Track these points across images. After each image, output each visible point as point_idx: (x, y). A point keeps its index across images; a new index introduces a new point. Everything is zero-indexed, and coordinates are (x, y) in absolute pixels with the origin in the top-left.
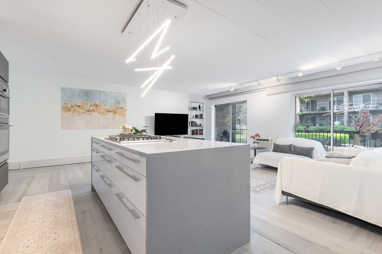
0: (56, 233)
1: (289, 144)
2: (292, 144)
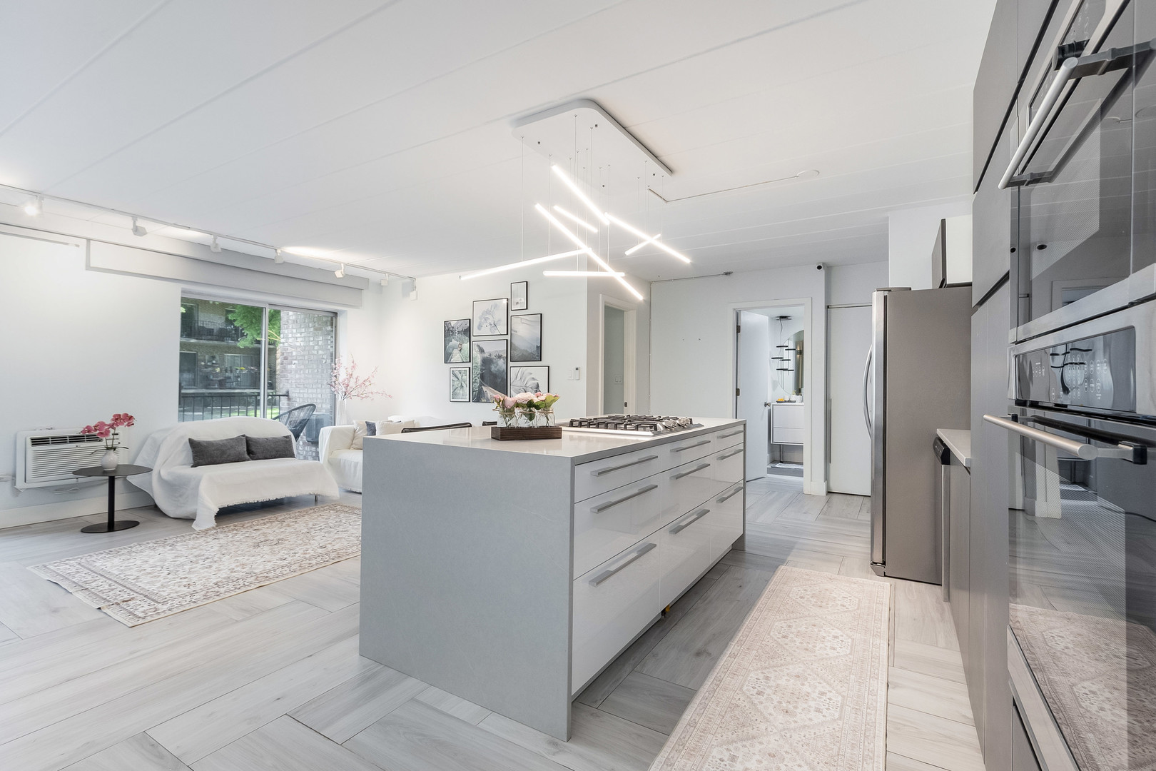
0: (784, 637)
1: (235, 436)
2: (243, 436)
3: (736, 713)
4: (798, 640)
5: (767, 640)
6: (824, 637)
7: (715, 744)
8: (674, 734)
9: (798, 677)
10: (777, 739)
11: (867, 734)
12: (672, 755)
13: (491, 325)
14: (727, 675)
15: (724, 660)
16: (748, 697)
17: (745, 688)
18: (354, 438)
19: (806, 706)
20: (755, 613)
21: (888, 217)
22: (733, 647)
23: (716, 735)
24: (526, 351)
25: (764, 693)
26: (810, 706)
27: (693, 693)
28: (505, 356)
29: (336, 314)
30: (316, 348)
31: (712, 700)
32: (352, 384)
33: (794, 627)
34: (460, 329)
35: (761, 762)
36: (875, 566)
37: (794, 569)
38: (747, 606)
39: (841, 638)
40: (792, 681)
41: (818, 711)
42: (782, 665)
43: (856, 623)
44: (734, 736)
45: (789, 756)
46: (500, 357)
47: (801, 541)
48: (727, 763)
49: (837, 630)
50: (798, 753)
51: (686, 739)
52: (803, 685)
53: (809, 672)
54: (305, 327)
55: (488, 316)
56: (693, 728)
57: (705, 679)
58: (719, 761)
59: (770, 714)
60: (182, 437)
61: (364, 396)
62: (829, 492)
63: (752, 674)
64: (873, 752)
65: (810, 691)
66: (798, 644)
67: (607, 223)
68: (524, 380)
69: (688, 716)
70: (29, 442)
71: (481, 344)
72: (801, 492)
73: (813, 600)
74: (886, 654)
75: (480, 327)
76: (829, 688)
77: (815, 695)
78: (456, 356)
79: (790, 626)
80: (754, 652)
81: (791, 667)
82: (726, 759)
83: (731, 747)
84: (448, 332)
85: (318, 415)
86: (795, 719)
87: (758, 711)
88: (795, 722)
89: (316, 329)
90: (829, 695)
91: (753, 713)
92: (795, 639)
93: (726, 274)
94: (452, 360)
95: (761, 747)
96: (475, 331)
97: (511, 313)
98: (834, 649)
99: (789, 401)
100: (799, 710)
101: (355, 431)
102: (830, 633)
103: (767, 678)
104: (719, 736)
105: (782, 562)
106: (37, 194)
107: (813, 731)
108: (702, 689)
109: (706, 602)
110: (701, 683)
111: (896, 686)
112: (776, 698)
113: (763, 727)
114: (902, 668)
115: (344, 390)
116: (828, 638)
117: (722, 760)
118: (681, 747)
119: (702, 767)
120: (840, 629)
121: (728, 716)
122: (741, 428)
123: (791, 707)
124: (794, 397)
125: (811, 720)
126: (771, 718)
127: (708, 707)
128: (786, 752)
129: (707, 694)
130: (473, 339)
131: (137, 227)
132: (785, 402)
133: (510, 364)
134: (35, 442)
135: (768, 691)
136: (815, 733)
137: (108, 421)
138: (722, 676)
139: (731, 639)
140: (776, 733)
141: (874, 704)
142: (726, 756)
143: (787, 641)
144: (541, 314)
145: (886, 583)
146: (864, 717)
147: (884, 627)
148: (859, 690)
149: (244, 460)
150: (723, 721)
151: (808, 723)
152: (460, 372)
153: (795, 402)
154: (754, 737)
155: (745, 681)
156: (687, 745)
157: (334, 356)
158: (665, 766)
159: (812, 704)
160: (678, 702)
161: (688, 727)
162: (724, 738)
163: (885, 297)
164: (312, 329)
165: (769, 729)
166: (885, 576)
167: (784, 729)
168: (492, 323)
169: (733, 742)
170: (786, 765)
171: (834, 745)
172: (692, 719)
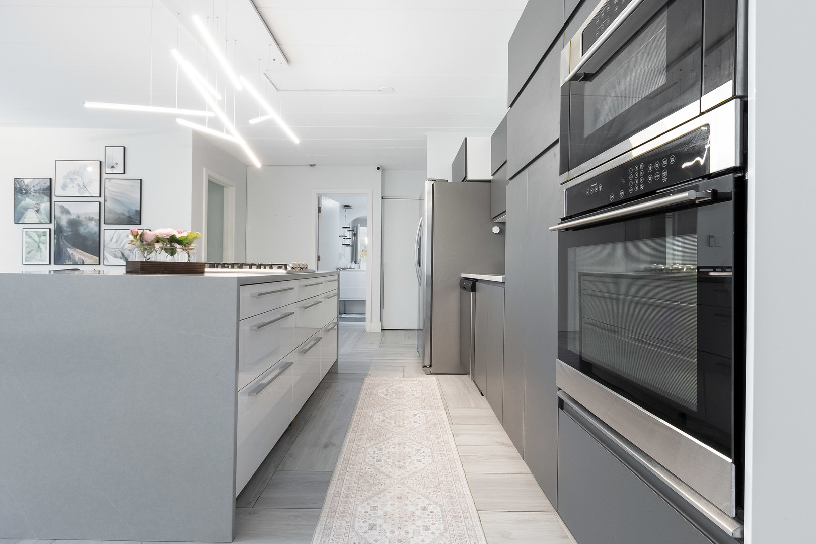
0: (383, 421)
3: (367, 478)
4: (392, 422)
5: (372, 426)
6: (408, 416)
7: (358, 503)
8: (325, 506)
9: (400, 444)
10: (399, 486)
11: (452, 467)
12: (328, 521)
13: (79, 186)
14: (352, 455)
15: (346, 445)
16: (371, 465)
17: (367, 460)
19: (410, 460)
20: (358, 410)
21: (427, 136)
22: (350, 436)
23: (357, 497)
24: (124, 214)
25: (381, 460)
26: (413, 460)
27: (330, 474)
28: (98, 218)
31: (347, 474)
33: (387, 414)
34: (37, 188)
35: (394, 504)
36: (425, 368)
37: (375, 379)
38: (352, 406)
39: (418, 415)
40: (397, 447)
41: (419, 461)
42: (387, 439)
43: (424, 404)
44: (370, 493)
45: (410, 494)
47: (374, 361)
48: (371, 513)
49: (414, 411)
50: (415, 491)
51: (336, 507)
52: (404, 448)
53: (405, 439)
55: (75, 177)
56: (338, 498)
57: (336, 462)
58: (365, 514)
59: (390, 472)
62: (382, 330)
63: (369, 450)
64: (458, 476)
65: (410, 450)
66: (393, 424)
67: (239, 87)
69: (331, 490)
72: (365, 331)
73: (394, 395)
74: (446, 418)
75: (64, 187)
76: (421, 446)
77: (414, 452)
78: (31, 216)
79: (384, 414)
80: (366, 436)
81: (393, 439)
82: (369, 511)
83: (370, 501)
84: (20, 190)
86: (407, 470)
87: (381, 472)
88: (408, 472)
90: (422, 450)
91: (378, 475)
92: (390, 421)
93: (311, 166)
94: (25, 221)
95: (391, 495)
96: (58, 190)
97: (104, 176)
98: (416, 422)
99: (350, 269)
100: (407, 465)
102: (410, 413)
103: (380, 450)
104: (359, 497)
105: (366, 375)
107: (420, 475)
108: (336, 469)
109: (320, 410)
110: (335, 466)
111: (458, 435)
112: (390, 461)
113: (387, 481)
114: (457, 424)
116: (410, 416)
117: (366, 512)
118: (334, 514)
119: (354, 522)
120: (416, 409)
121: (361, 481)
122: (336, 277)
123: (401, 464)
124: (353, 265)
125: (416, 468)
126: (391, 474)
127: (345, 480)
128: (408, 493)
129: (341, 472)
130: (54, 199)
132: (348, 269)
135: (384, 458)
136: (422, 475)
138: (349, 456)
139: (347, 431)
140: (397, 483)
141: (450, 448)
142: (369, 508)
143: (385, 423)
145: (434, 377)
146: (447, 457)
147: (441, 403)
148: (439, 442)
150: (359, 486)
151: (415, 470)
153: (354, 269)
154: (384, 490)
155: (366, 456)
156: (338, 510)
158: (325, 531)
159: (414, 458)
160: (322, 483)
161: (334, 498)
162: (363, 497)
163: (433, 185)
165: (392, 482)
166: (431, 374)
167: (402, 479)
169: (370, 498)
170: (411, 501)
171: (435, 479)
172: (336, 492)
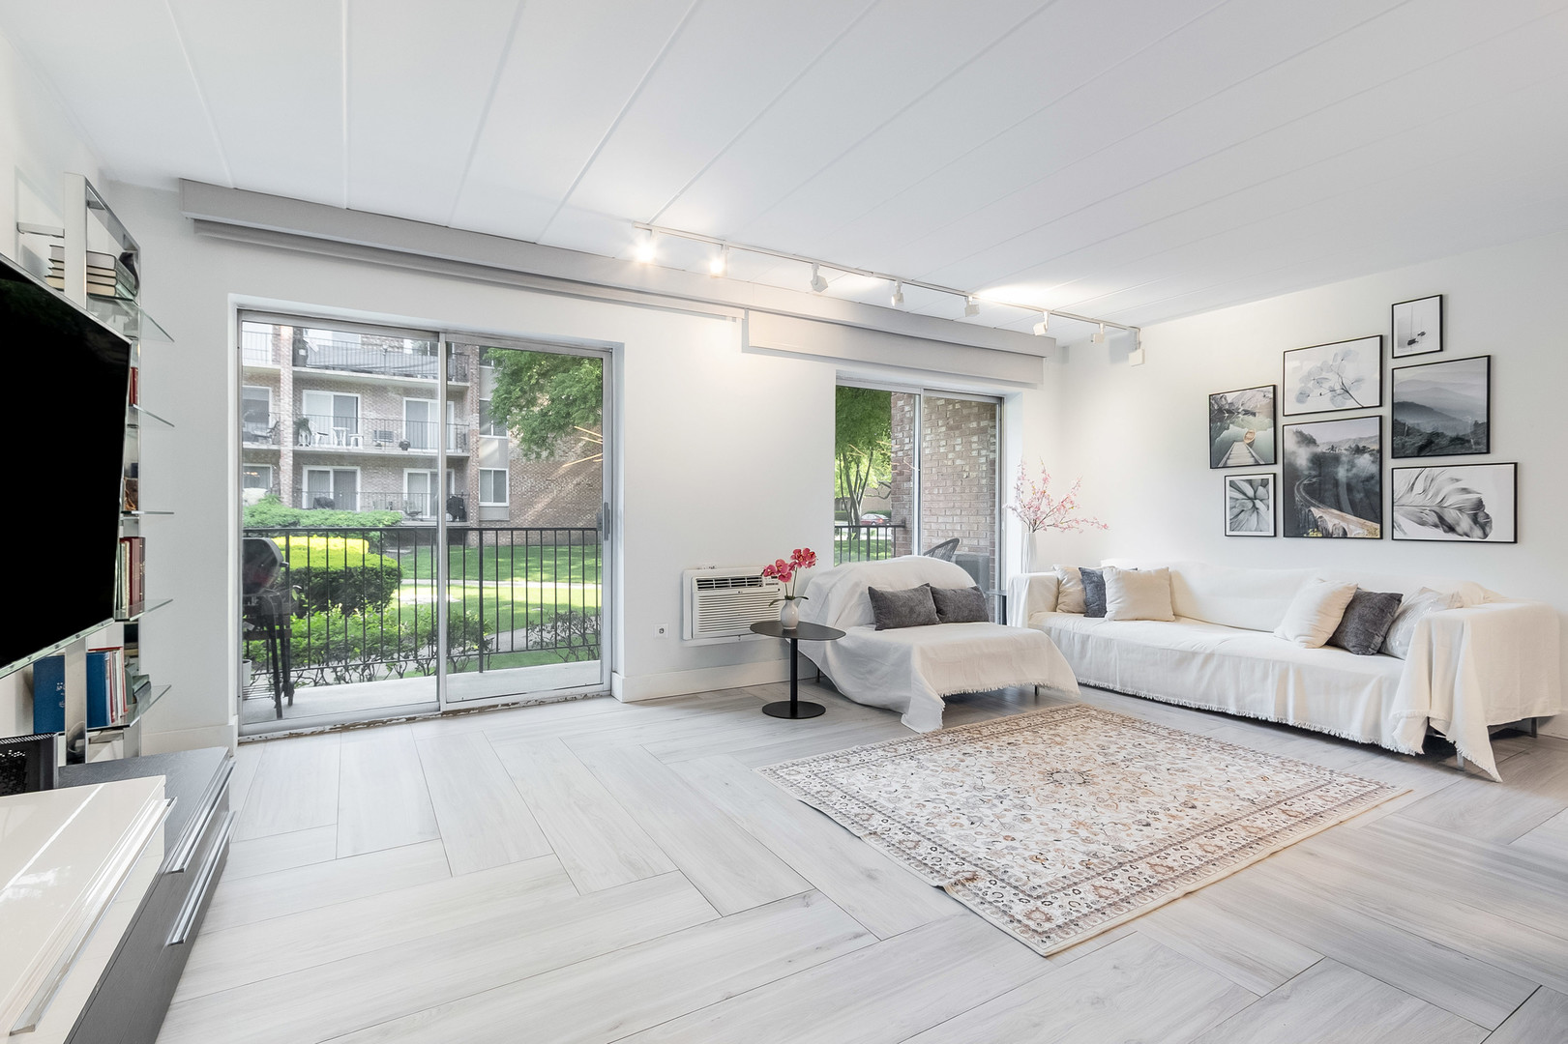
1: (917, 585)
2: (927, 585)
18: (1059, 593)
28: (1377, 447)
29: (1000, 399)
30: (950, 456)
32: (1044, 508)
46: (1359, 450)
54: (931, 427)
60: (857, 585)
61: (1065, 525)
68: (1436, 494)
70: (695, 584)
71: (1307, 430)
78: (1239, 454)
85: (959, 555)
89: (950, 428)
94: (1230, 462)
101: (1059, 582)
106: (722, 244)
115: (1033, 517)
131: (818, 277)
133: (1390, 463)
134: (704, 584)
137: (789, 561)
144: (1489, 357)
149: (933, 623)
152: (1250, 482)
157: (994, 468)
164: (944, 429)
168: (1338, 387)
